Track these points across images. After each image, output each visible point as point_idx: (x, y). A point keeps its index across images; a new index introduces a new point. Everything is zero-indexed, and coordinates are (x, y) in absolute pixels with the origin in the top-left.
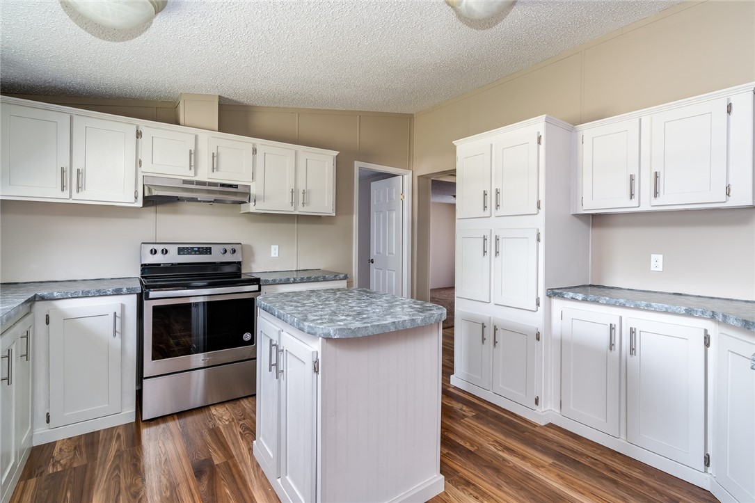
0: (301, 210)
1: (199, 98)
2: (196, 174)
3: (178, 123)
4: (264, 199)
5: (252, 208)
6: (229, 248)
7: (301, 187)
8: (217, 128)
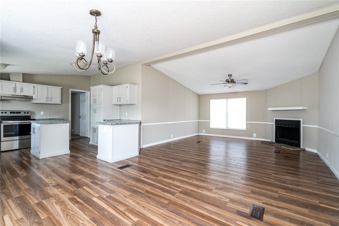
0: (49, 102)
1: (17, 74)
2: (16, 93)
3: (9, 80)
4: (37, 99)
5: (34, 102)
6: (26, 112)
7: (50, 96)
8: (22, 81)
